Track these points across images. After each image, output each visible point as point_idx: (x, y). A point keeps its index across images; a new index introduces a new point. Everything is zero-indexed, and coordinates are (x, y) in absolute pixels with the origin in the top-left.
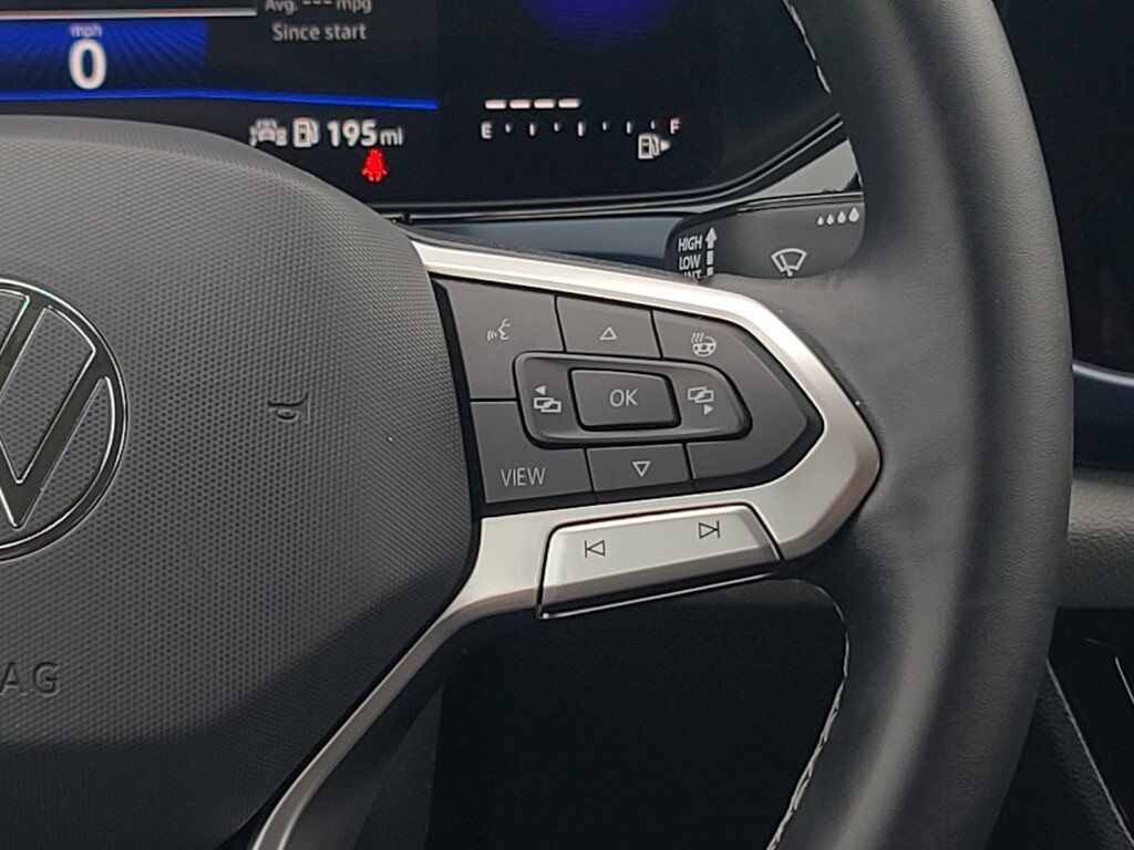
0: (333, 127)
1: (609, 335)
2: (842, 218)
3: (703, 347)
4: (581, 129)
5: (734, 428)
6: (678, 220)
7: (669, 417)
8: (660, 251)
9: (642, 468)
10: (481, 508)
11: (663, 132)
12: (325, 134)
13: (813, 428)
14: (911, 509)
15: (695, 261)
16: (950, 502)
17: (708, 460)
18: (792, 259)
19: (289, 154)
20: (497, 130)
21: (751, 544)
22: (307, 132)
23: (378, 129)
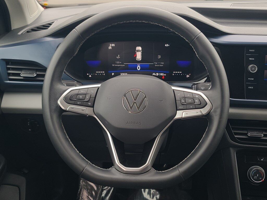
0: (160, 74)
1: (188, 95)
2: (208, 85)
3: (197, 96)
4: (182, 75)
5: (199, 103)
6: (193, 84)
7: (194, 102)
8: (191, 86)
9: (191, 107)
10: (177, 110)
11: (189, 75)
12: (159, 74)
13: (207, 104)
14: (215, 111)
15: (194, 88)
16: (219, 111)
17: (197, 106)
18: (203, 88)
19: (156, 76)
20: (174, 74)
21: (201, 114)
22: (157, 74)
23: (164, 74)
